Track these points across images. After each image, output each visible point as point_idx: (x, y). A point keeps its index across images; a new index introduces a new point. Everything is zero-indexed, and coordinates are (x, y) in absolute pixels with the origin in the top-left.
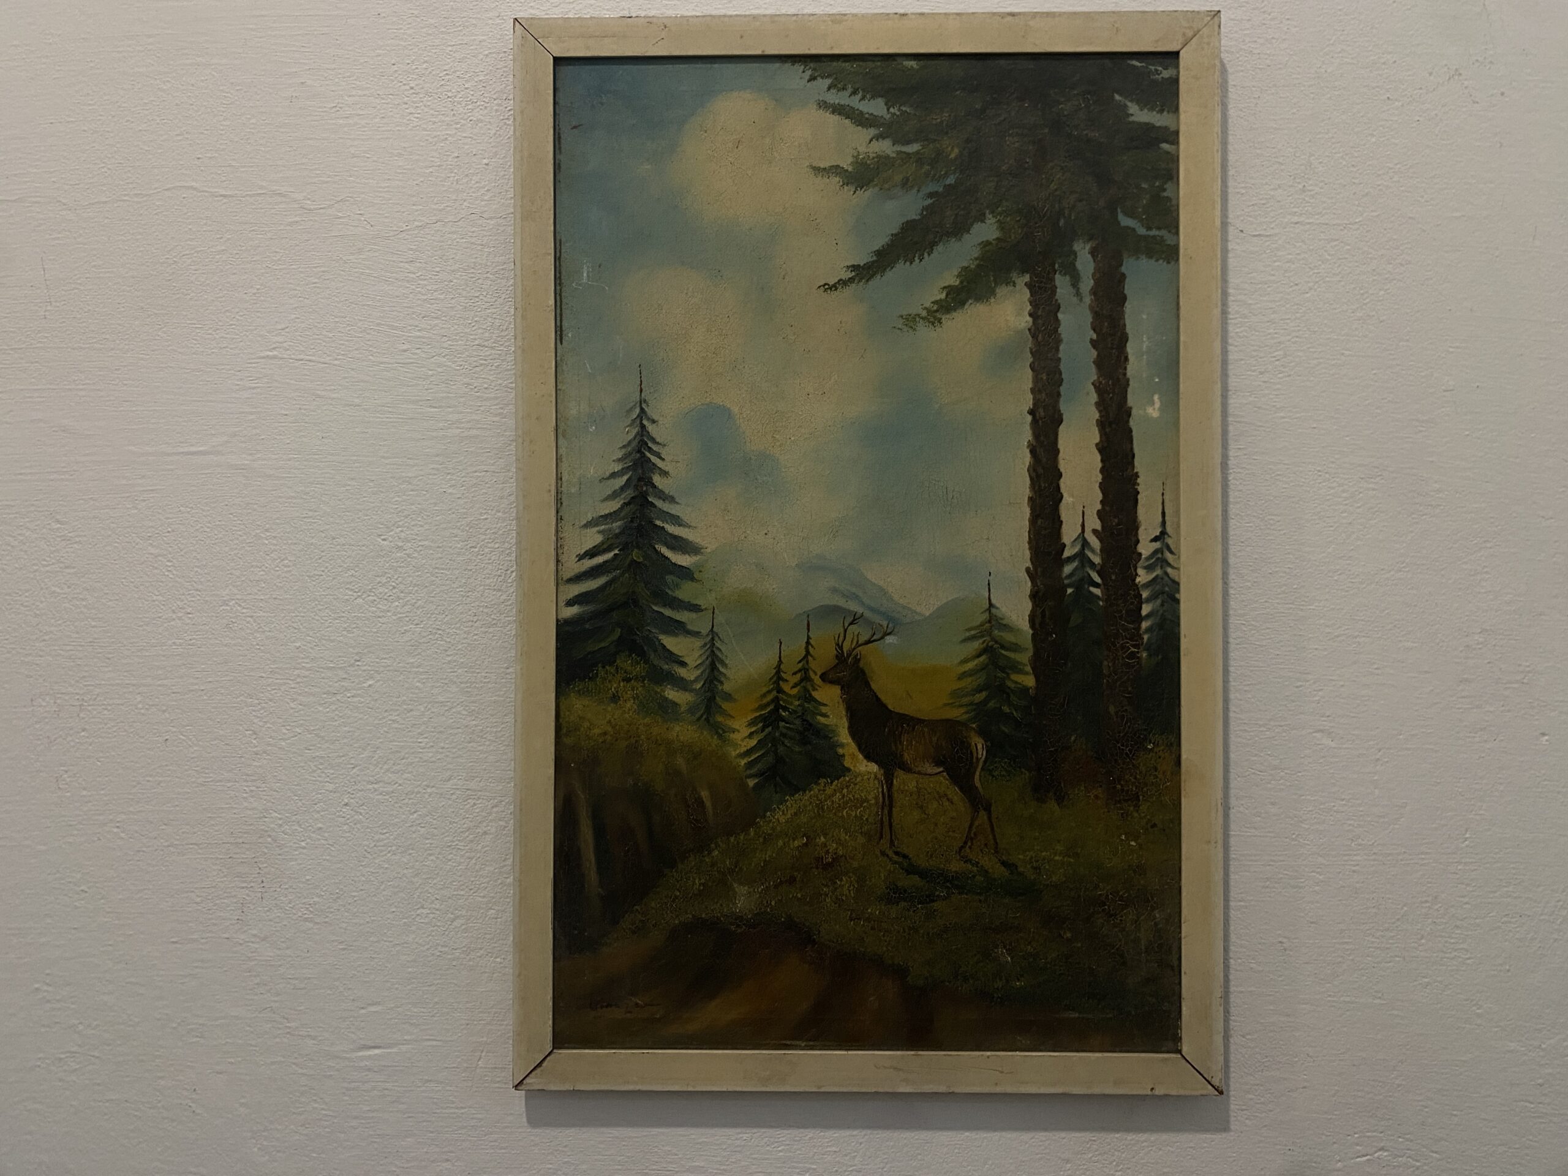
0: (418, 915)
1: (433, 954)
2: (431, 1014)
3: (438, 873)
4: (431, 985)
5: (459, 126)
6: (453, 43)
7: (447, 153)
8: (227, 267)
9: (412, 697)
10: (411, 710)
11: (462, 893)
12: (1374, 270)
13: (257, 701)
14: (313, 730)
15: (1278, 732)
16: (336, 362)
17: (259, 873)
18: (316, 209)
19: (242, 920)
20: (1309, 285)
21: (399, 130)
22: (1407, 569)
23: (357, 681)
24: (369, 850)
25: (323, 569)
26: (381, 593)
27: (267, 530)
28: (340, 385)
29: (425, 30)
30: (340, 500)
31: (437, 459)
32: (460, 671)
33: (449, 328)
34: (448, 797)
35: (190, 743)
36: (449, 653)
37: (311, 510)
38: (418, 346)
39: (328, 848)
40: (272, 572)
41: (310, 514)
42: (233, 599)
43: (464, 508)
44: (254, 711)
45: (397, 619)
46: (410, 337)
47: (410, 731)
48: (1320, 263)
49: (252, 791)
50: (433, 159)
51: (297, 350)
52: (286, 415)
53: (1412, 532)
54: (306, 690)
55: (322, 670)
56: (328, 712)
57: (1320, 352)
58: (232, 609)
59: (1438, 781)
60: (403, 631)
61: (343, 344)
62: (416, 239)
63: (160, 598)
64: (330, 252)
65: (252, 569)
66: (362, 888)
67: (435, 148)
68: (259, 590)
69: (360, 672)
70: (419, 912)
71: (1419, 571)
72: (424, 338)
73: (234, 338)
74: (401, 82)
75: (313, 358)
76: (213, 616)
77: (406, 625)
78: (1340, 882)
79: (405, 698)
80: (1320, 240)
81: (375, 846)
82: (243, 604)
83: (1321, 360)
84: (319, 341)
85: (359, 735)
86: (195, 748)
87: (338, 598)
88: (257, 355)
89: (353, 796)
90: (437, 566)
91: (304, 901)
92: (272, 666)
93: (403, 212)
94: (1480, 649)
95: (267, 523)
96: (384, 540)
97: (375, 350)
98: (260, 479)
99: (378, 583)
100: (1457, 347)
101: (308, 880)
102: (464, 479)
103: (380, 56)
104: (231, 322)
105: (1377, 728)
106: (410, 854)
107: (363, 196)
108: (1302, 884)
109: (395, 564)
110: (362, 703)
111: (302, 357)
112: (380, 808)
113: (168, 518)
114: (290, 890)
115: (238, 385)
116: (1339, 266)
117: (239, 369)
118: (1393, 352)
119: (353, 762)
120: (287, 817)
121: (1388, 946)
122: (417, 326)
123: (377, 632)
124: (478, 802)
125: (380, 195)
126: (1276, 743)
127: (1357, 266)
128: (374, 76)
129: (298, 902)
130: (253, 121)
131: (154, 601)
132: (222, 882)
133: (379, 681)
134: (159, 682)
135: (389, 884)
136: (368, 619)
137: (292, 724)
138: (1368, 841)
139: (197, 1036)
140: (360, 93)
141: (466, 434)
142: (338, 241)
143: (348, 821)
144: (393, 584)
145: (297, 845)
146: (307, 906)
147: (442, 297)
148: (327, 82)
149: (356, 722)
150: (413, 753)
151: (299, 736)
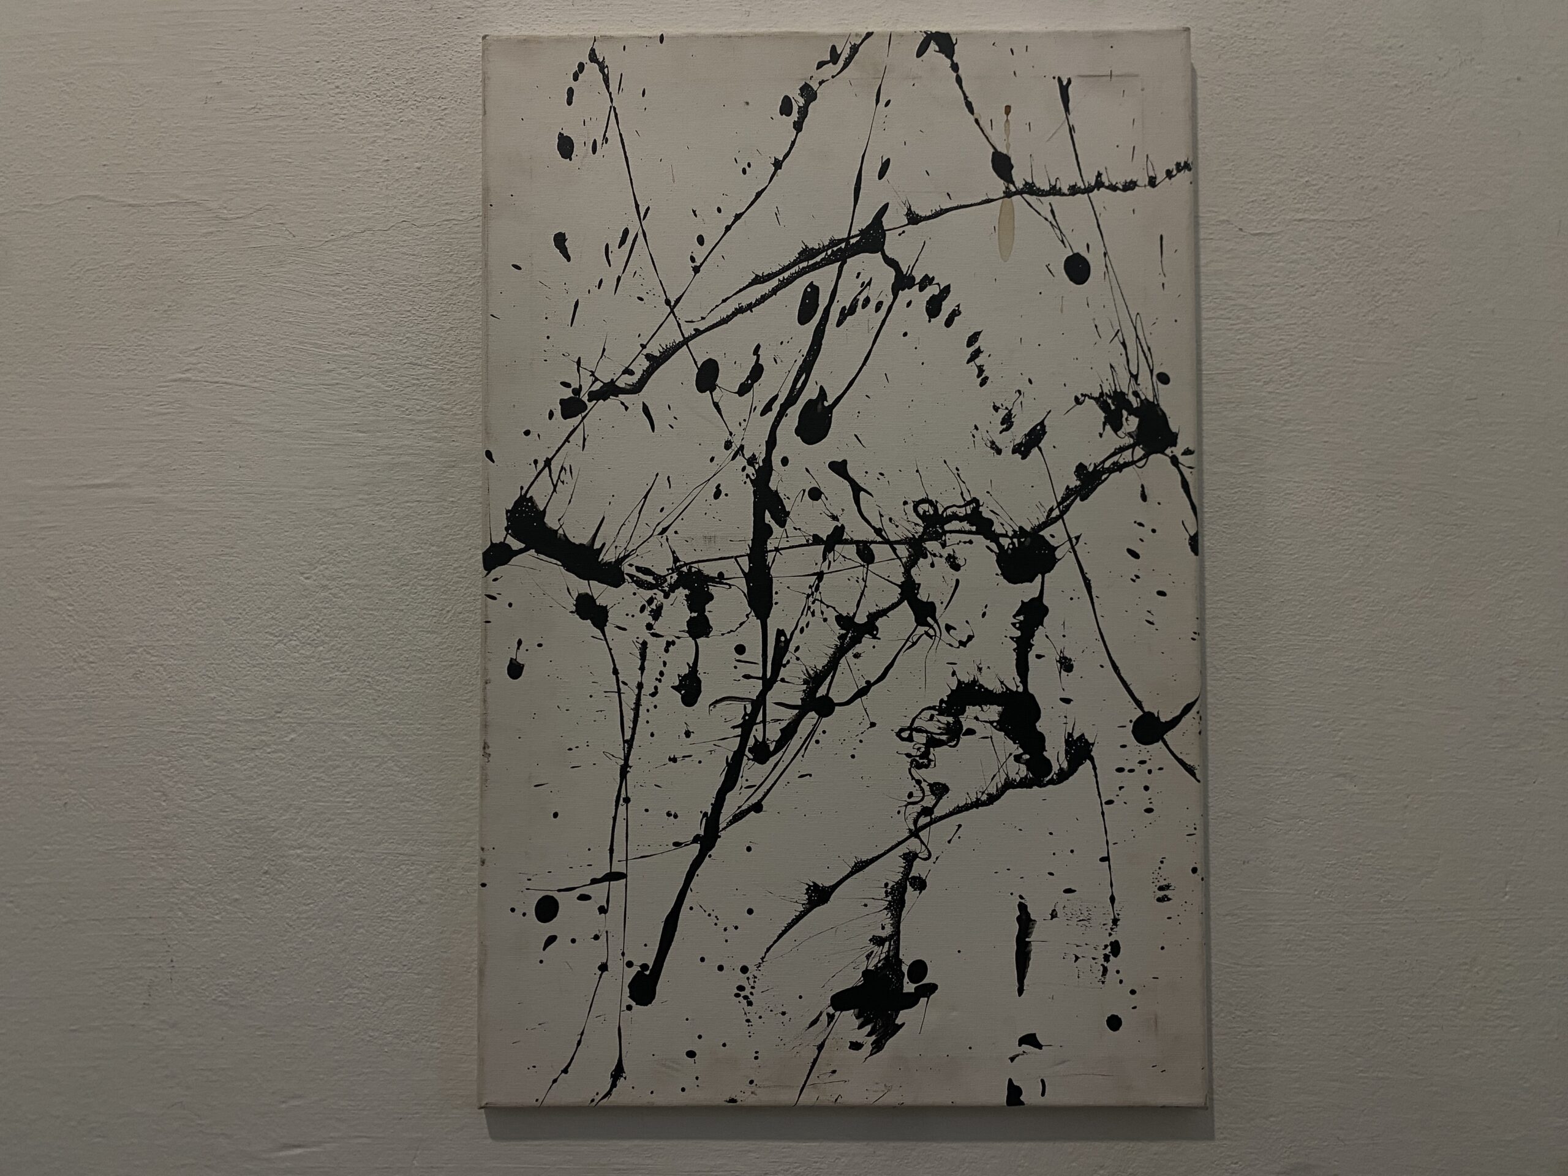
0: (346, 995)
1: (363, 1040)
2: (360, 1107)
3: (369, 948)
4: (360, 1075)
5: (388, 127)
6: (382, 39)
7: (376, 157)
8: (135, 283)
9: (339, 752)
10: (338, 766)
11: (395, 970)
12: (1386, 270)
13: (166, 759)
14: (229, 790)
15: (1295, 778)
16: (256, 385)
17: (167, 951)
18: (232, 219)
19: (148, 1004)
20: (1316, 287)
21: (323, 133)
22: (1432, 596)
23: (278, 735)
24: (291, 923)
25: (240, 611)
26: (303, 637)
27: (179, 570)
28: (259, 409)
29: (351, 24)
30: (259, 535)
31: (366, 488)
32: (390, 722)
33: (378, 346)
34: (379, 862)
35: (92, 806)
36: (378, 703)
37: (227, 547)
38: (344, 366)
39: (246, 921)
40: (185, 615)
41: (227, 550)
42: (141, 646)
43: (394, 542)
44: (163, 769)
45: (322, 665)
46: (335, 355)
47: (336, 790)
48: (1326, 263)
49: (162, 859)
50: (360, 163)
51: (212, 372)
52: (200, 443)
53: (1435, 554)
54: (222, 745)
55: (239, 723)
56: (245, 770)
57: (1330, 360)
58: (139, 657)
59: (1474, 829)
60: (328, 679)
61: (260, 365)
62: (342, 250)
63: (61, 646)
64: (247, 265)
65: (162, 613)
66: (283, 966)
67: (363, 151)
68: (169, 636)
69: (282, 725)
70: (346, 992)
71: (1445, 597)
72: (349, 356)
73: (142, 360)
74: (326, 81)
75: (230, 380)
76: (118, 665)
77: (332, 673)
78: (1369, 943)
79: (330, 753)
80: (1327, 238)
81: (298, 918)
82: (151, 651)
83: (1330, 368)
84: (237, 362)
85: (280, 795)
86: (98, 813)
87: (257, 644)
88: (169, 378)
89: (273, 863)
90: (366, 606)
91: (218, 982)
92: (184, 720)
93: (329, 221)
94: (1515, 681)
95: (179, 562)
96: (307, 578)
97: (296, 371)
98: (170, 513)
99: (301, 626)
100: (1478, 352)
101: (223, 958)
102: (394, 510)
103: (302, 53)
104: (139, 343)
105: (1405, 771)
106: (337, 927)
107: (285, 203)
108: (1326, 947)
109: (319, 605)
110: (284, 758)
111: (216, 379)
112: (303, 877)
113: (69, 558)
114: (202, 969)
115: (148, 410)
116: (1348, 266)
117: (148, 393)
118: (1409, 359)
119: (273, 825)
120: (200, 887)
121: (1424, 1014)
122: (342, 344)
123: (299, 681)
124: (412, 868)
125: (303, 202)
126: (1294, 789)
127: (1367, 266)
128: (296, 75)
129: (211, 983)
130: (162, 125)
131: (53, 649)
132: (126, 962)
133: (302, 734)
134: (59, 739)
135: (314, 961)
136: (290, 666)
137: (206, 784)
138: (1399, 897)
139: (100, 1136)
140: (281, 92)
141: (395, 461)
142: (257, 253)
143: (268, 891)
144: (318, 627)
145: (211, 919)
146: (222, 988)
147: (370, 312)
148: (245, 82)
149: (277, 780)
150: (339, 814)
151: (213, 797)
